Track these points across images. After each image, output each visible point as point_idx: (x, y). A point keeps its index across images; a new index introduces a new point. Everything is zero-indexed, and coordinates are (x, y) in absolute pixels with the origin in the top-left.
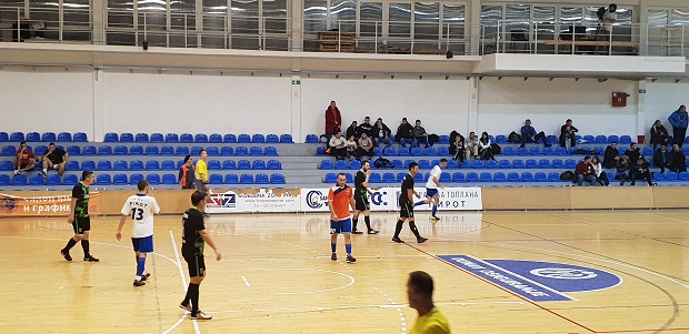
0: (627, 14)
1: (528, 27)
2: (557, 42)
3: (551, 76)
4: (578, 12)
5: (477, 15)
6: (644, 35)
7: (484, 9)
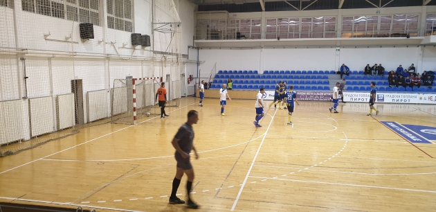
5: (424, 19)
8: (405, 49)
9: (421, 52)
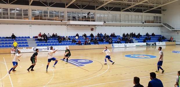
0: (93, 14)
1: (76, 16)
2: (81, 19)
3: (80, 25)
4: (85, 14)
5: (66, 14)
6: (96, 18)
7: (68, 12)
8: (60, 26)
9: (67, 28)
